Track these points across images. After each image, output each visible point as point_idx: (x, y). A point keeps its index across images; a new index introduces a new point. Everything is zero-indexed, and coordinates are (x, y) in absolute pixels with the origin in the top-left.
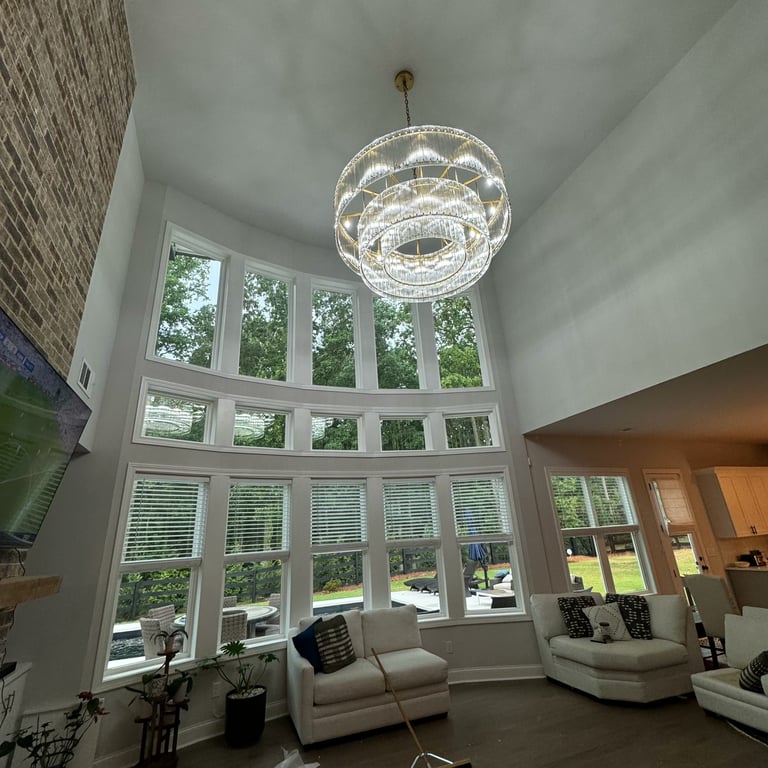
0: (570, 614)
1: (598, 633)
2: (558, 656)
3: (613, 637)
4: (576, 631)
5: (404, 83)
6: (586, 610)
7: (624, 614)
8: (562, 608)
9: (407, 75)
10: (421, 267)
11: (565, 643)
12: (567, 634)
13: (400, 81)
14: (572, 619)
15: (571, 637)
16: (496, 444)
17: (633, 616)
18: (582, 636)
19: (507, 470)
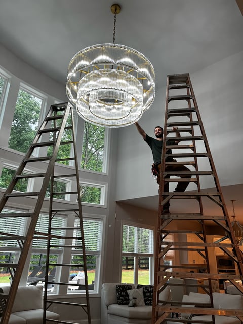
0: (121, 293)
1: (131, 303)
2: (111, 314)
3: (137, 304)
4: (122, 301)
5: (116, 10)
6: (128, 291)
7: (145, 294)
8: (117, 290)
9: (118, 7)
10: (103, 108)
11: (116, 308)
12: (118, 303)
13: (114, 8)
14: (121, 296)
15: (120, 304)
16: (102, 203)
17: (148, 294)
18: (124, 304)
19: (105, 218)
